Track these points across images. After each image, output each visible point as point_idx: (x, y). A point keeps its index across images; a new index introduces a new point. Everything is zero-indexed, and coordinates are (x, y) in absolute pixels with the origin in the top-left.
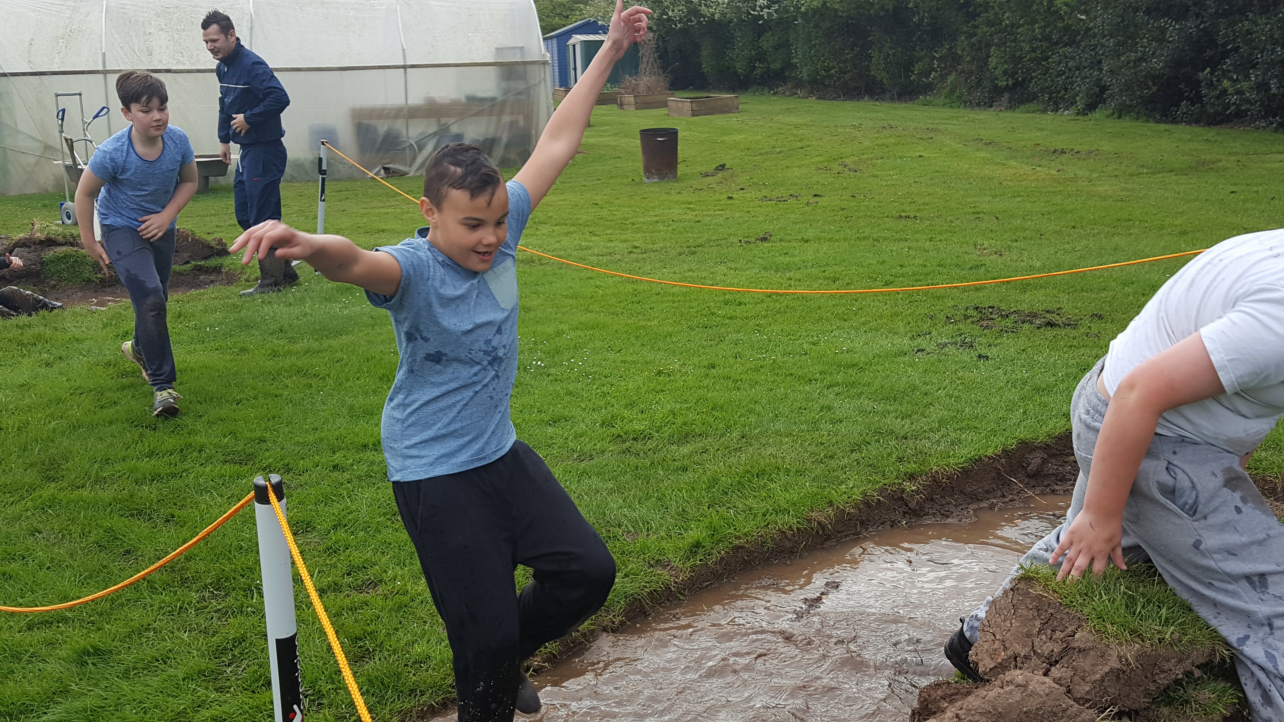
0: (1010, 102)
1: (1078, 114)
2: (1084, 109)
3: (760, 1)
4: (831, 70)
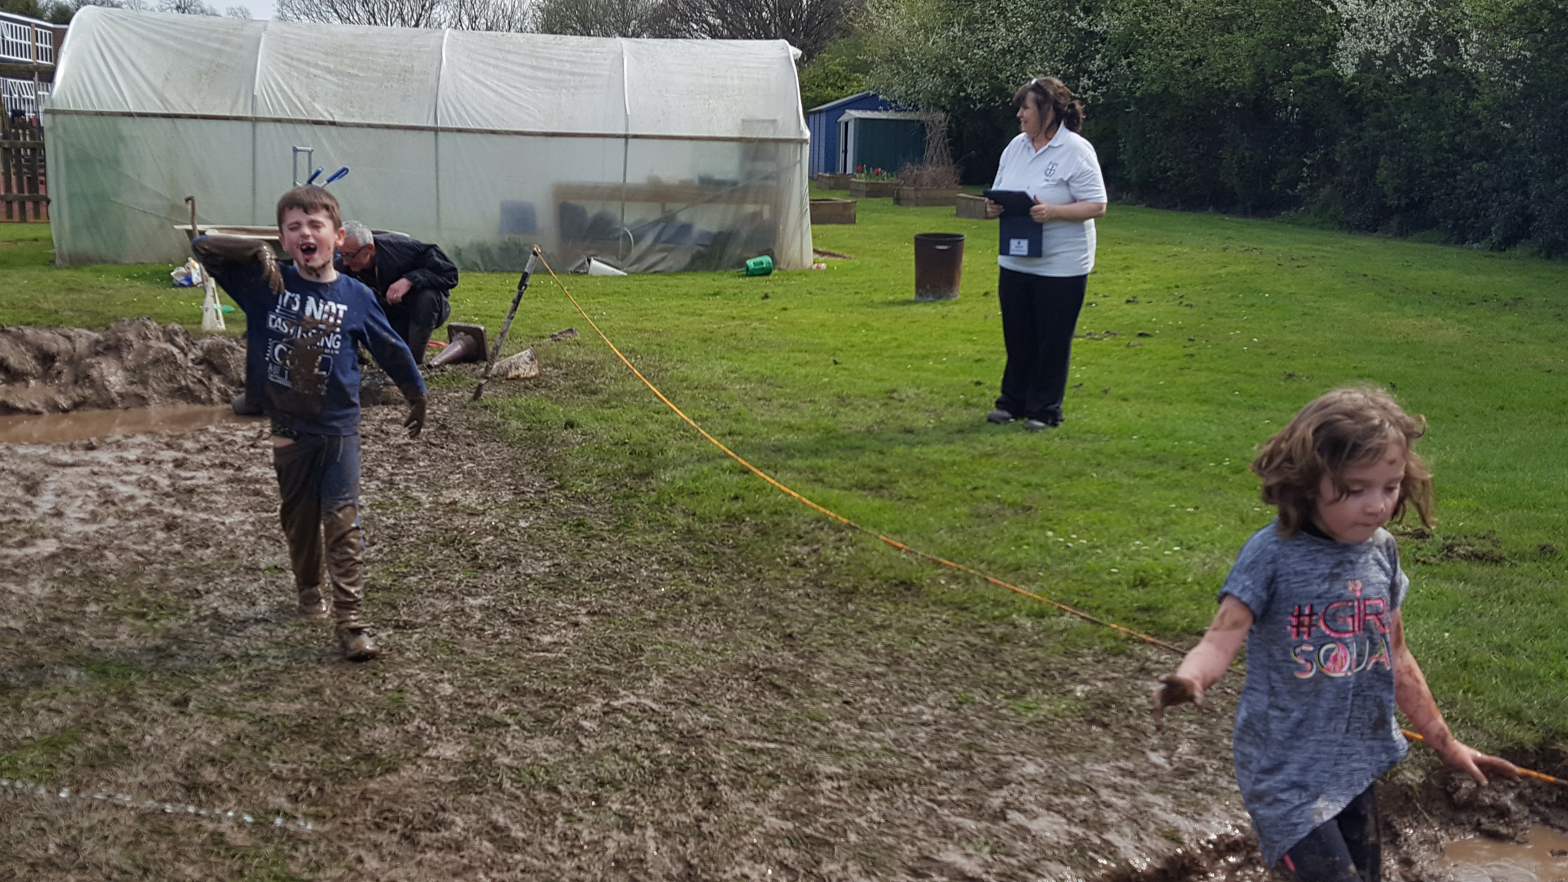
0: (1401, 227)
1: (1492, 249)
2: (1500, 243)
3: (1085, 81)
4: (1167, 172)
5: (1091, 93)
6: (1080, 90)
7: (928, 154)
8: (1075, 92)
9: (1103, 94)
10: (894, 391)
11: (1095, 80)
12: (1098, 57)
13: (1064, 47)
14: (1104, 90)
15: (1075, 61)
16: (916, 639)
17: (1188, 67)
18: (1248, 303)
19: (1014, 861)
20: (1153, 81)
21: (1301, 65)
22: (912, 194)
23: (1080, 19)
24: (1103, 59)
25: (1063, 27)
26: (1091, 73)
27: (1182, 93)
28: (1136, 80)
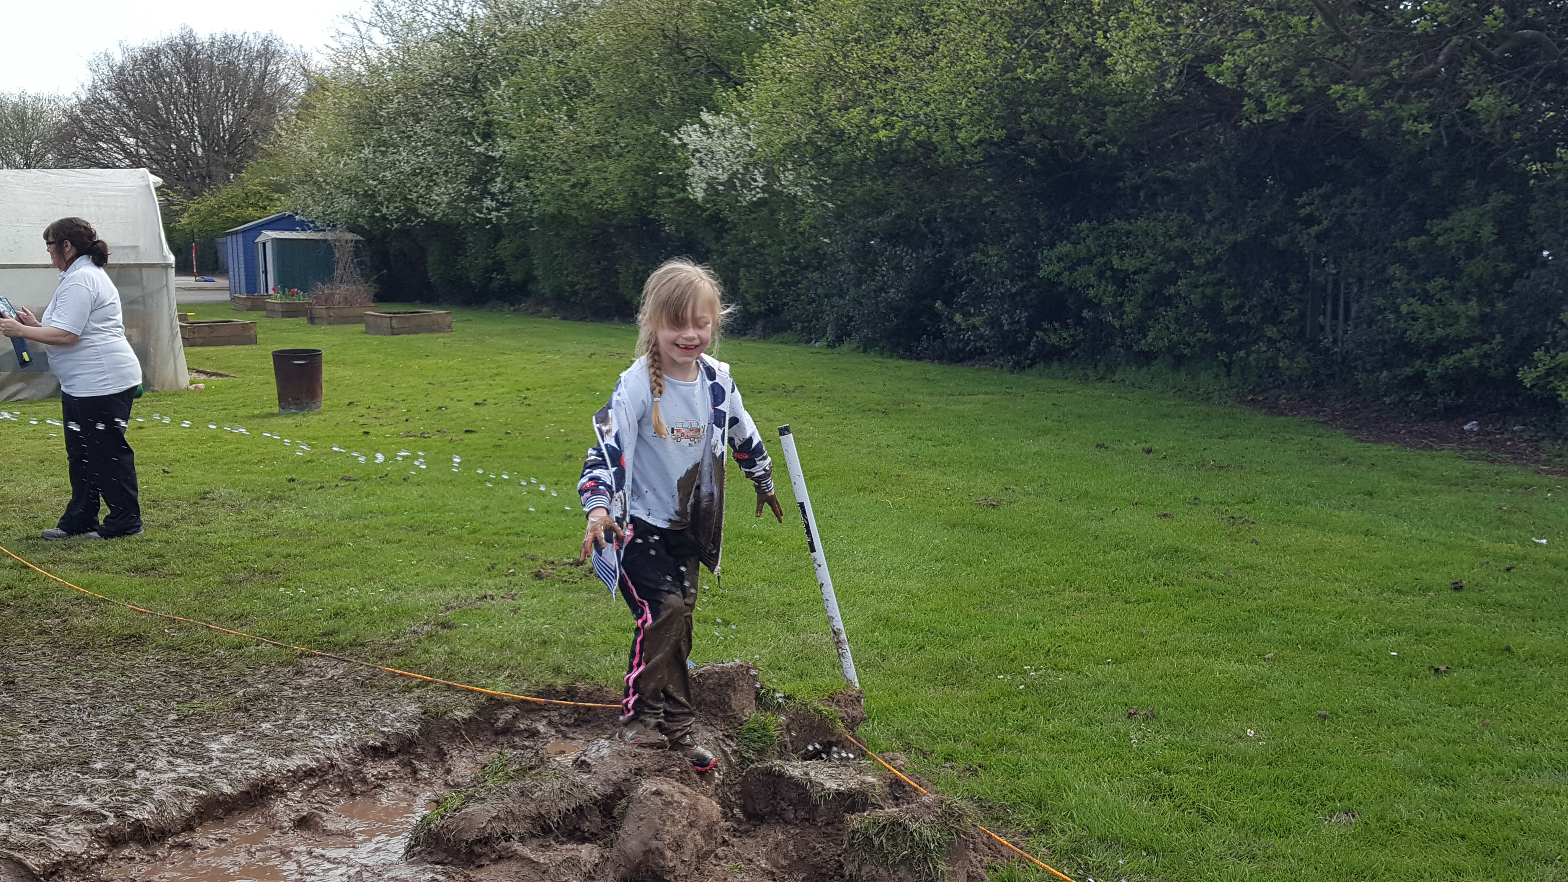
0: (764, 330)
1: (828, 346)
2: (834, 342)
3: (488, 203)
4: (576, 285)
5: (494, 213)
6: (485, 211)
7: (338, 272)
8: (481, 213)
9: (507, 215)
10: (208, 493)
11: (498, 201)
12: (499, 179)
13: (467, 170)
14: (508, 210)
15: (480, 184)
16: (123, 674)
17: (577, 191)
18: (579, 400)
19: (127, 799)
20: (548, 204)
21: (665, 189)
22: (324, 313)
23: (480, 145)
24: (503, 183)
25: (463, 152)
26: (493, 196)
27: (574, 214)
28: (534, 202)
